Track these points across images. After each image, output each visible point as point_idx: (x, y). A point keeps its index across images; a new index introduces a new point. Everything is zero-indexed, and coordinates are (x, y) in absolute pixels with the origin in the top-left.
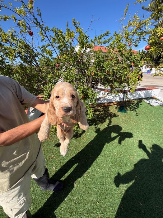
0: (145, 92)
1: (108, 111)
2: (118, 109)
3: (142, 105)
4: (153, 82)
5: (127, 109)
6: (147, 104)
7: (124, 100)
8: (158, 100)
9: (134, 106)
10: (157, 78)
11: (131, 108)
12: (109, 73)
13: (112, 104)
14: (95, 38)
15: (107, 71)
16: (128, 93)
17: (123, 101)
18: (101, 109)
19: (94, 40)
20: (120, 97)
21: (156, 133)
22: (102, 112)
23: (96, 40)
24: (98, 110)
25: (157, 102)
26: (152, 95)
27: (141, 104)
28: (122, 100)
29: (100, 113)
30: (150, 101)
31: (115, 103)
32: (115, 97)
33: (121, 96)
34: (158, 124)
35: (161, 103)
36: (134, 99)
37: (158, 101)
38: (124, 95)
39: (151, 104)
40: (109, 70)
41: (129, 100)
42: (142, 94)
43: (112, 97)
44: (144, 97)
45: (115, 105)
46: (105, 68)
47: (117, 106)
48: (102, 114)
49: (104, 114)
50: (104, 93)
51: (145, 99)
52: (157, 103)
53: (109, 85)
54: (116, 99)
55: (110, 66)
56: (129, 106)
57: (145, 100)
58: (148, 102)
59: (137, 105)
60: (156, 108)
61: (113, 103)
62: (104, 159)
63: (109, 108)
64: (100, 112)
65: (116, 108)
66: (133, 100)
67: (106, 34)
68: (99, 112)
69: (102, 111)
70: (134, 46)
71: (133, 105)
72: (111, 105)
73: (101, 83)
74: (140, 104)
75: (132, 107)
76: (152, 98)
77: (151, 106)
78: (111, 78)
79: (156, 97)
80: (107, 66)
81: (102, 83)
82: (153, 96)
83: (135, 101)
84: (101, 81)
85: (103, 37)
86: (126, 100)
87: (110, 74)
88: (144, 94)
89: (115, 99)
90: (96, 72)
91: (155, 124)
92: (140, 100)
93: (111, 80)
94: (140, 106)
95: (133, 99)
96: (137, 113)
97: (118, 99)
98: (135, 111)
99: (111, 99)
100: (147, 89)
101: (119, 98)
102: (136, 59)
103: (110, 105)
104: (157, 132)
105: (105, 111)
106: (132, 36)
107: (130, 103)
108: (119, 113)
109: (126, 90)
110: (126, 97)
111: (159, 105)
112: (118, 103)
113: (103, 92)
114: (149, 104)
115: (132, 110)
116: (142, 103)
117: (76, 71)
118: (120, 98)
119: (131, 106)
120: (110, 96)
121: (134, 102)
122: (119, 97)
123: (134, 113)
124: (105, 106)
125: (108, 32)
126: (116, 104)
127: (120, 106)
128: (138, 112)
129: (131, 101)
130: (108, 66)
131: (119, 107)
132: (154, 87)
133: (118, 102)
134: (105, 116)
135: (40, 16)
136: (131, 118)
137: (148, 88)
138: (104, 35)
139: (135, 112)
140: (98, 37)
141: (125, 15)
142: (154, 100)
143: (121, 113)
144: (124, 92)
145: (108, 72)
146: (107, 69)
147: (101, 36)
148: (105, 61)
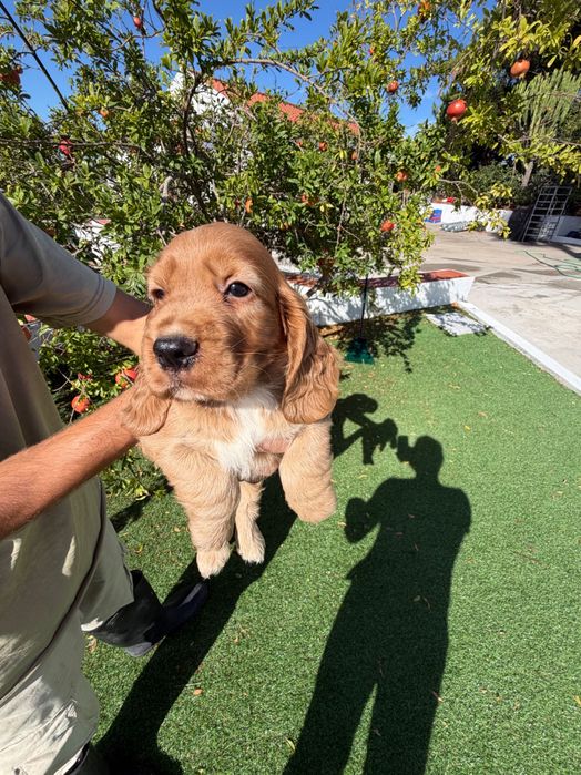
0: (431, 287)
2: (348, 350)
3: (423, 334)
4: (448, 252)
5: (375, 349)
6: (437, 331)
7: (366, 316)
8: (466, 314)
9: (398, 336)
10: (457, 241)
11: (387, 346)
12: (314, 206)
13: (324, 332)
14: (248, 18)
15: (306, 192)
16: (379, 291)
17: (361, 322)
19: (244, 25)
20: (350, 306)
21: (466, 431)
23: (252, 28)
25: (463, 320)
26: (448, 298)
27: (418, 331)
28: (358, 316)
30: (444, 317)
31: (335, 329)
32: (334, 306)
33: (353, 303)
34: (470, 399)
35: (476, 323)
36: (395, 314)
37: (466, 320)
38: (365, 298)
39: (447, 328)
40: (318, 190)
41: (380, 317)
42: (421, 294)
43: (322, 306)
44: (425, 303)
45: (334, 334)
46: (302, 181)
47: (341, 339)
51: (428, 310)
52: (464, 324)
53: (318, 258)
54: (336, 310)
55: (318, 171)
56: (380, 337)
57: (431, 317)
58: (437, 322)
59: (409, 333)
60: (461, 344)
61: (329, 327)
62: (304, 554)
65: (339, 347)
66: (394, 317)
70: (404, 97)
71: (392, 335)
73: (279, 250)
74: (414, 330)
75: (391, 339)
76: (451, 309)
77: (448, 334)
78: (324, 227)
79: (462, 305)
80: (307, 169)
81: (283, 251)
82: (453, 301)
83: (399, 320)
84: (281, 242)
85: (287, 21)
86: (372, 316)
87: (322, 209)
88: (428, 295)
89: (332, 314)
90: (261, 193)
91: (463, 399)
92: (415, 315)
93: (326, 237)
94: (416, 335)
95: (392, 311)
96: (407, 364)
97: (342, 313)
98: (403, 355)
99: (320, 314)
100: (434, 276)
101: (346, 308)
102: (412, 157)
104: (469, 425)
106: (401, 52)
107: (383, 327)
108: (350, 365)
109: (370, 277)
110: (372, 304)
111: (470, 332)
112: (347, 328)
114: (441, 328)
115: (393, 354)
116: (420, 326)
117: (165, 184)
118: (351, 310)
119: (386, 336)
120: (316, 301)
121: (396, 322)
122: (346, 304)
123: (397, 362)
126: (338, 333)
127: (351, 339)
128: (411, 359)
129: (388, 320)
130: (313, 173)
131: (348, 343)
132: (456, 271)
133: (345, 324)
136: (389, 382)
137: (439, 272)
138: (290, 11)
139: (401, 359)
140: (264, 16)
142: (455, 316)
143: (357, 364)
144: (366, 288)
145: (310, 199)
146: (307, 182)
147: (275, 11)
148: (298, 149)
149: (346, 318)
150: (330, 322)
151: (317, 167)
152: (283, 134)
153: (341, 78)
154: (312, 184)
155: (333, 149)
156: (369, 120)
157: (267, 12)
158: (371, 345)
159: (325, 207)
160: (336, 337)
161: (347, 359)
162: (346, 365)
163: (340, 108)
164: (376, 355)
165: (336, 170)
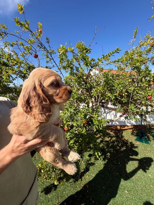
1: (122, 137)
2: (136, 136)
5: (148, 137)
12: (121, 94)
13: (126, 128)
14: (103, 56)
15: (118, 91)
16: (147, 116)
17: (141, 126)
18: (112, 133)
19: (102, 58)
22: (114, 139)
23: (104, 58)
24: (109, 134)
28: (140, 124)
29: (110, 140)
31: (130, 127)
38: (142, 118)
40: (122, 90)
41: (149, 124)
45: (130, 129)
46: (116, 88)
47: (133, 131)
48: (113, 142)
49: (117, 141)
50: (114, 114)
55: (122, 85)
56: (150, 132)
63: (122, 133)
64: (112, 137)
65: (132, 134)
67: (116, 51)
68: (110, 138)
69: (113, 137)
72: (125, 130)
78: (124, 100)
80: (118, 85)
85: (113, 55)
87: (124, 95)
93: (125, 102)
97: (133, 122)
99: (124, 122)
103: (124, 128)
105: (117, 137)
106: (146, 54)
107: (152, 129)
108: (138, 143)
110: (145, 120)
112: (135, 127)
113: (114, 112)
118: (136, 122)
119: (153, 132)
124: (117, 129)
125: (118, 49)
126: (132, 128)
129: (152, 126)
130: (120, 86)
131: (136, 133)
133: (134, 126)
134: (118, 145)
135: (48, 42)
138: (113, 53)
141: (135, 37)
143: (141, 143)
145: (120, 92)
146: (118, 89)
147: (110, 54)
148: (115, 80)
149: (134, 123)
150: (128, 125)
151: (122, 84)
152: (111, 77)
153: (129, 63)
154: (120, 89)
155: (127, 79)
156: (139, 71)
157: (107, 54)
158: (146, 135)
159: (125, 94)
160: (131, 130)
161: (136, 140)
162: (136, 142)
163: (129, 69)
164: (149, 139)
165: (128, 84)
